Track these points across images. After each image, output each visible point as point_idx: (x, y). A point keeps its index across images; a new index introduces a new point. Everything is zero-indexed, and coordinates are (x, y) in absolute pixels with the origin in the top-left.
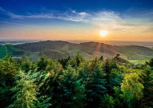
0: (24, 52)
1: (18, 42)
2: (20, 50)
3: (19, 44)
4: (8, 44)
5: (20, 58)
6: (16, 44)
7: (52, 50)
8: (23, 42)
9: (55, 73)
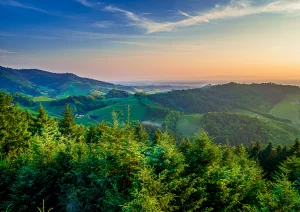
0: (167, 112)
1: (158, 87)
2: (159, 107)
3: (158, 91)
4: (140, 91)
5: (157, 125)
6: (154, 93)
7: (239, 113)
8: (169, 87)
9: (232, 193)
